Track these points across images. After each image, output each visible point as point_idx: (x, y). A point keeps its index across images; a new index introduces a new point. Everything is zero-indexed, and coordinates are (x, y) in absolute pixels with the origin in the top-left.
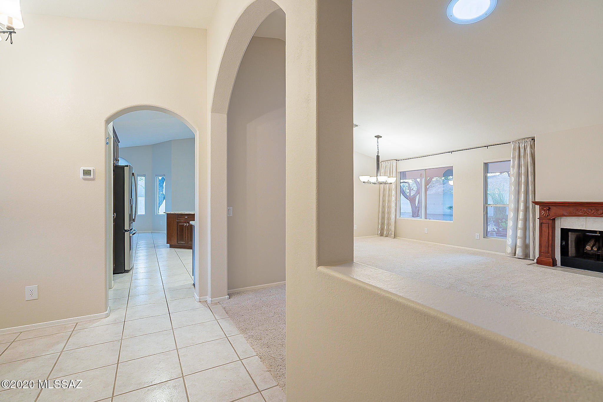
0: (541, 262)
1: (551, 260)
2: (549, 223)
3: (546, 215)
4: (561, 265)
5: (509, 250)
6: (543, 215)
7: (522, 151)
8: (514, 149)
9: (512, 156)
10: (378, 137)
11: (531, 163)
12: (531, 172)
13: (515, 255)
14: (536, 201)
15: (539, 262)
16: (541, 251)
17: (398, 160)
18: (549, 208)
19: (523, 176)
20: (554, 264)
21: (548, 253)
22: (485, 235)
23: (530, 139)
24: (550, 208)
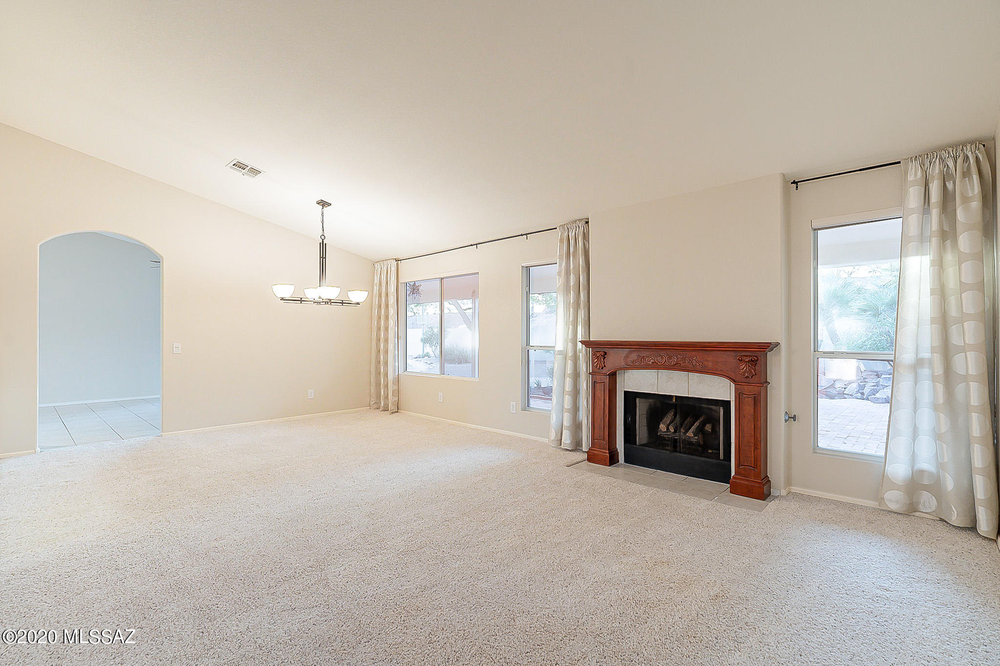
0: (593, 456)
1: (606, 453)
2: (604, 382)
3: (600, 367)
4: (625, 461)
5: (553, 435)
6: (597, 367)
7: (572, 242)
8: (561, 241)
9: (558, 254)
10: (323, 204)
11: (583, 267)
12: (583, 285)
13: (561, 445)
14: (591, 340)
15: (592, 458)
16: (594, 437)
17: (401, 260)
18: (604, 352)
19: (572, 291)
20: (613, 460)
21: (604, 440)
22: (525, 405)
23: (583, 222)
24: (606, 353)
